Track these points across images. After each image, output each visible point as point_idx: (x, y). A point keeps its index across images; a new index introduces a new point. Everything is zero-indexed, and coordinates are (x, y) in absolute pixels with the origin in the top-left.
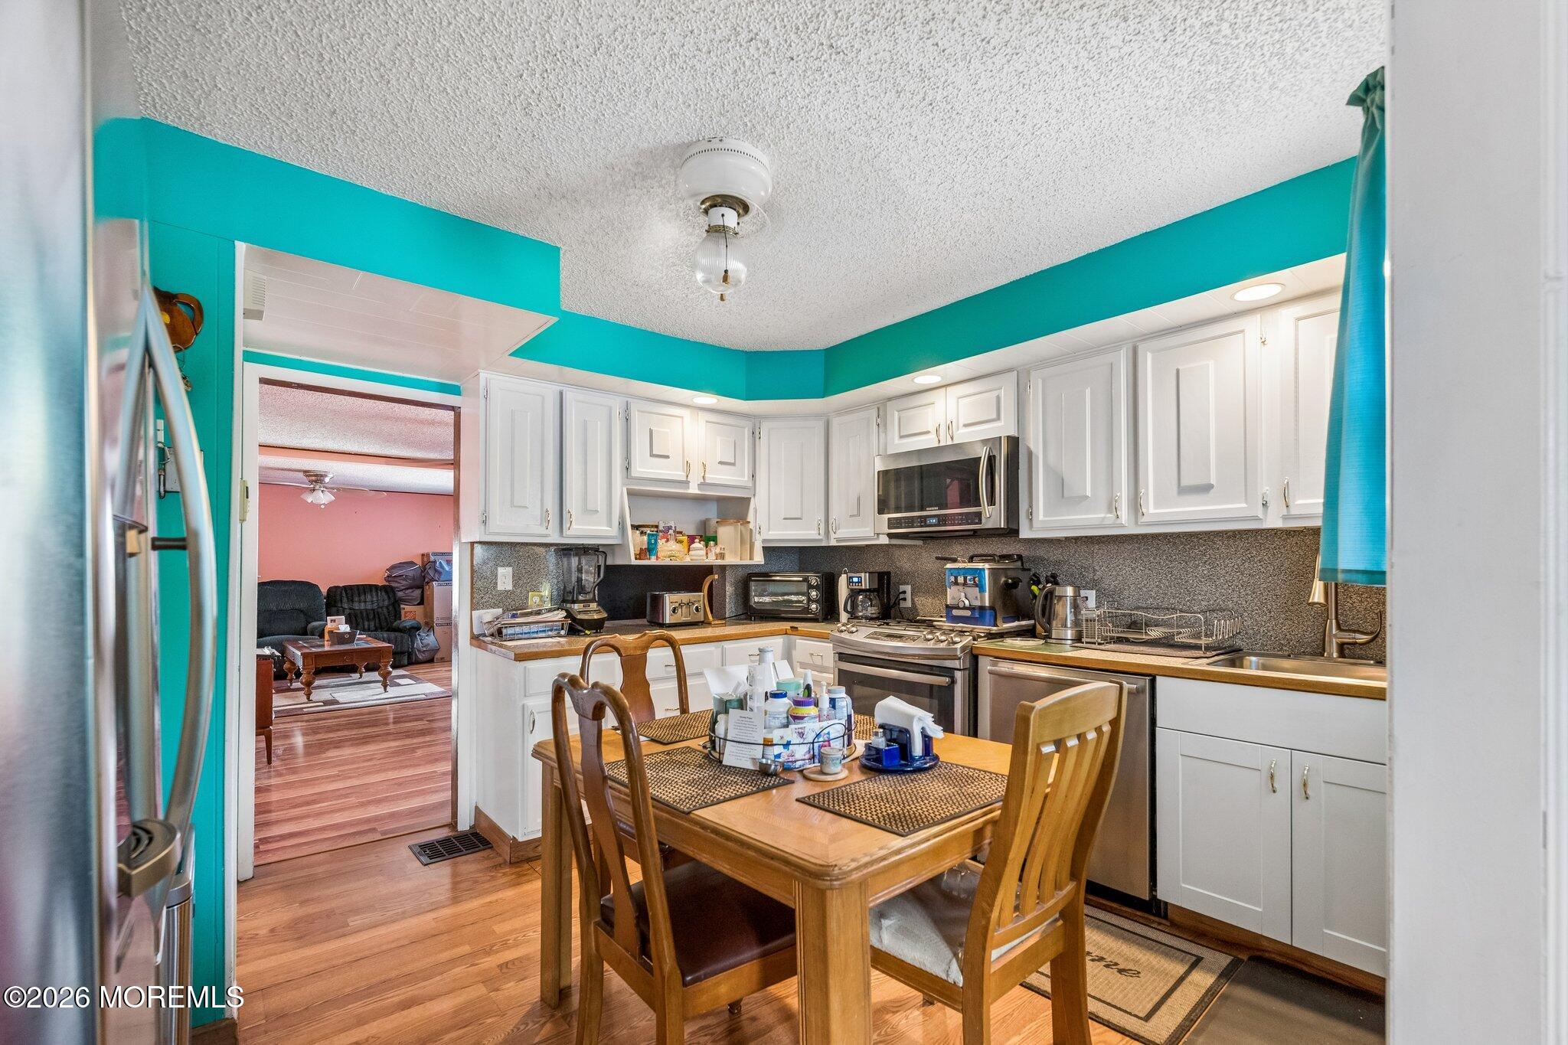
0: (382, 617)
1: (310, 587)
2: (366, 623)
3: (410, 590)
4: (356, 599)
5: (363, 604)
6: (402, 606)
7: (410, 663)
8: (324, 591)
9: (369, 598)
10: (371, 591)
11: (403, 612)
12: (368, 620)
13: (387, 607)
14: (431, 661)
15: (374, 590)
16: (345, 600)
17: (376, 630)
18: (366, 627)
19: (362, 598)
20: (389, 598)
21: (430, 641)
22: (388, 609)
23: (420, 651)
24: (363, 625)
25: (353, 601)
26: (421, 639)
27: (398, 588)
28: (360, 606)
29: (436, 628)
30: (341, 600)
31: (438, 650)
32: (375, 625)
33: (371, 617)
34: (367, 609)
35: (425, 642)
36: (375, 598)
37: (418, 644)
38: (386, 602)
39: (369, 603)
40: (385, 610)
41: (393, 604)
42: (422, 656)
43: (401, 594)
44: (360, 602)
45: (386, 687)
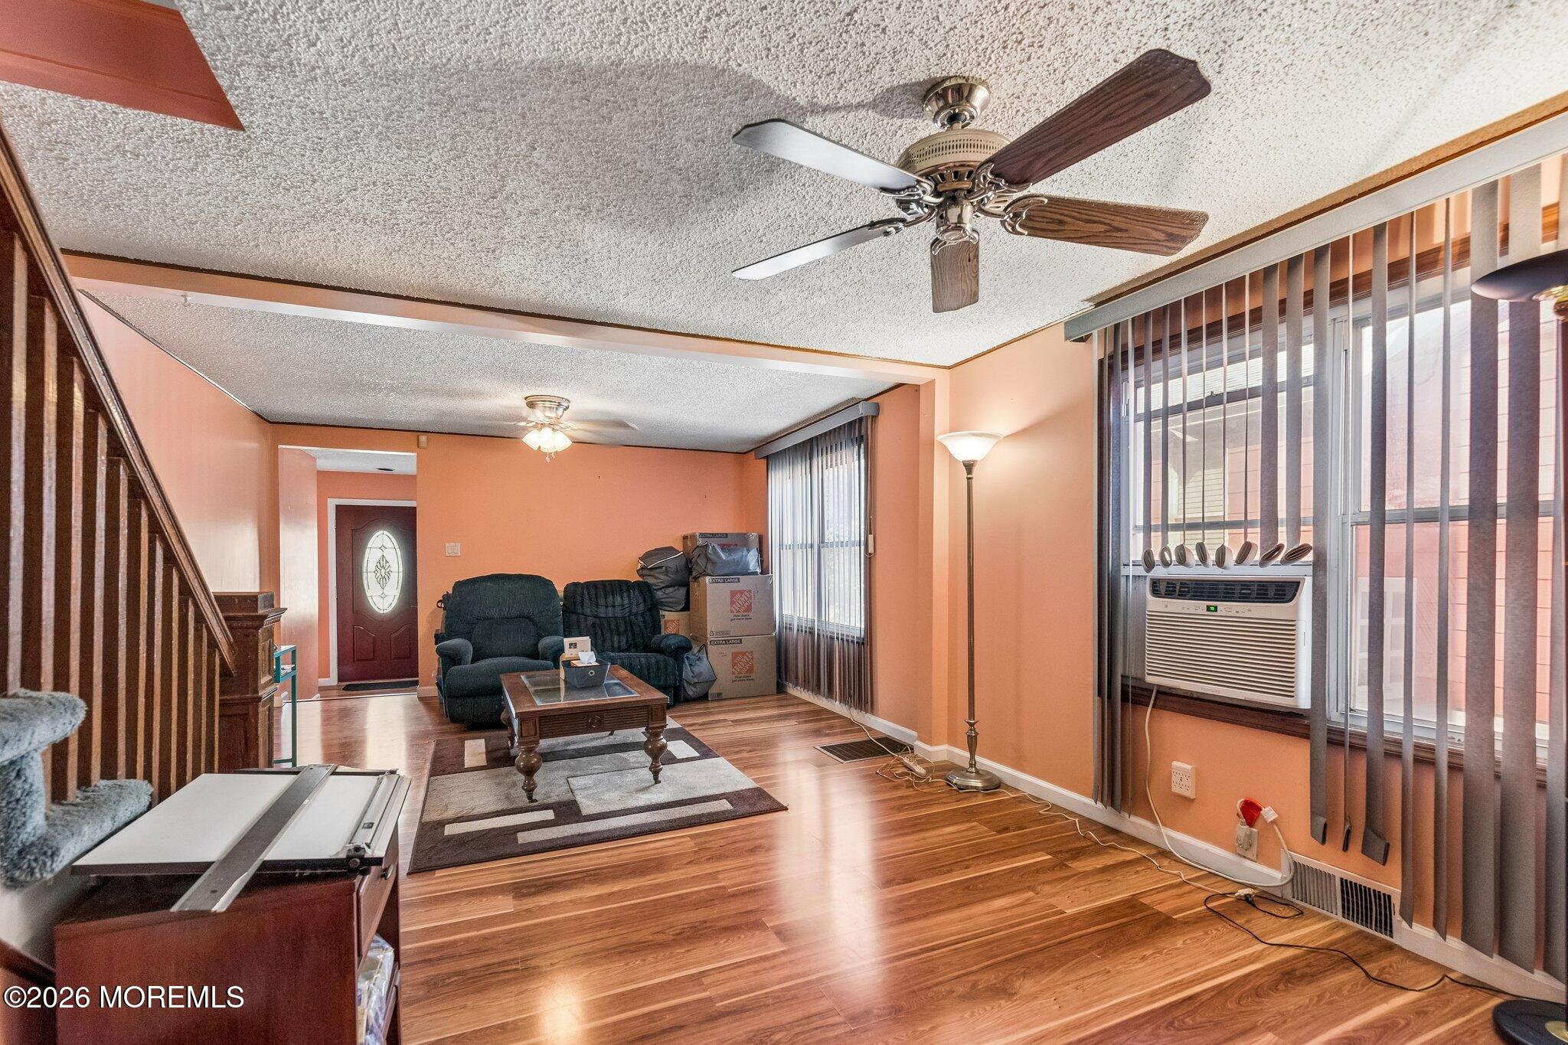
0: (637, 630)
1: (546, 584)
2: (616, 638)
3: (671, 589)
4: (602, 601)
5: (610, 609)
6: (662, 613)
8: (560, 589)
9: (618, 601)
10: (621, 590)
11: (663, 622)
12: (619, 635)
13: (643, 615)
14: (704, 698)
15: (624, 588)
16: (587, 602)
17: (628, 650)
18: (616, 644)
19: (610, 599)
20: (645, 601)
21: (702, 667)
22: (643, 618)
23: (689, 683)
24: (612, 642)
25: (597, 605)
26: (690, 665)
27: (656, 585)
28: (606, 613)
29: (709, 647)
30: (582, 605)
31: (714, 681)
32: (627, 641)
33: (622, 629)
34: (616, 618)
35: (696, 669)
36: (626, 602)
37: (687, 673)
38: (641, 608)
39: (618, 609)
40: (640, 619)
41: (650, 610)
42: (691, 691)
43: (659, 594)
44: (607, 606)
45: (656, 773)
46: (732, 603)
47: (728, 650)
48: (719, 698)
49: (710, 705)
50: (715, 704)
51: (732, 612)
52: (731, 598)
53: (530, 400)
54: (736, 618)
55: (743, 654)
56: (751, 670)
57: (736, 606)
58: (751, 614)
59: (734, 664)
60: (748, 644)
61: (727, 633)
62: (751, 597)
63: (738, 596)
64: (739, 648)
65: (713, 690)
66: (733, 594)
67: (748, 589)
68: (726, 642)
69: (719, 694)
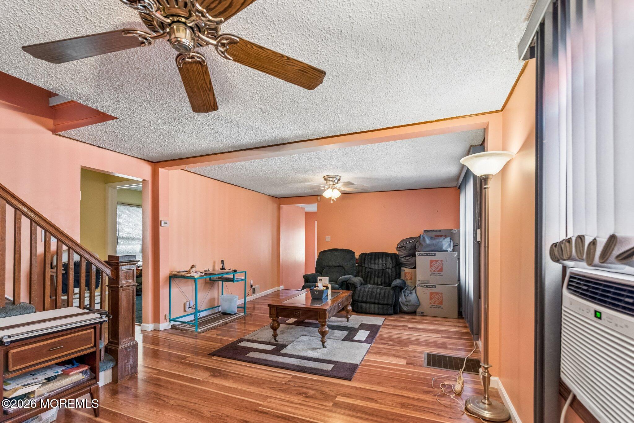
0: (387, 276)
1: (350, 253)
2: (376, 279)
3: (408, 258)
4: (373, 262)
5: (376, 265)
6: (403, 268)
7: (395, 313)
8: (357, 255)
9: (380, 261)
10: (382, 257)
11: (403, 273)
12: (378, 277)
13: (391, 269)
14: (414, 313)
15: (384, 256)
16: (366, 262)
17: (381, 285)
18: (376, 282)
19: (377, 261)
20: (392, 262)
21: (412, 298)
22: (392, 270)
23: (404, 304)
24: (374, 280)
25: (371, 263)
26: (405, 295)
27: (401, 255)
28: (375, 267)
29: (417, 288)
30: (364, 263)
31: (419, 305)
32: (381, 281)
33: (380, 275)
34: (379, 269)
35: (408, 298)
36: (384, 262)
37: (402, 299)
38: (391, 266)
39: (380, 265)
40: (390, 271)
41: (395, 267)
42: (405, 308)
43: (403, 260)
44: (375, 264)
45: (323, 343)
46: (431, 266)
47: (428, 291)
48: (422, 314)
49: (417, 317)
50: (420, 317)
51: (431, 271)
52: (431, 264)
53: (325, 178)
54: (433, 274)
55: (437, 293)
56: (441, 302)
57: (433, 268)
58: (442, 273)
59: (431, 299)
60: (439, 288)
61: (428, 281)
62: (442, 264)
63: (434, 263)
64: (434, 290)
65: (419, 310)
66: (432, 261)
67: (440, 259)
68: (426, 286)
69: (422, 313)
